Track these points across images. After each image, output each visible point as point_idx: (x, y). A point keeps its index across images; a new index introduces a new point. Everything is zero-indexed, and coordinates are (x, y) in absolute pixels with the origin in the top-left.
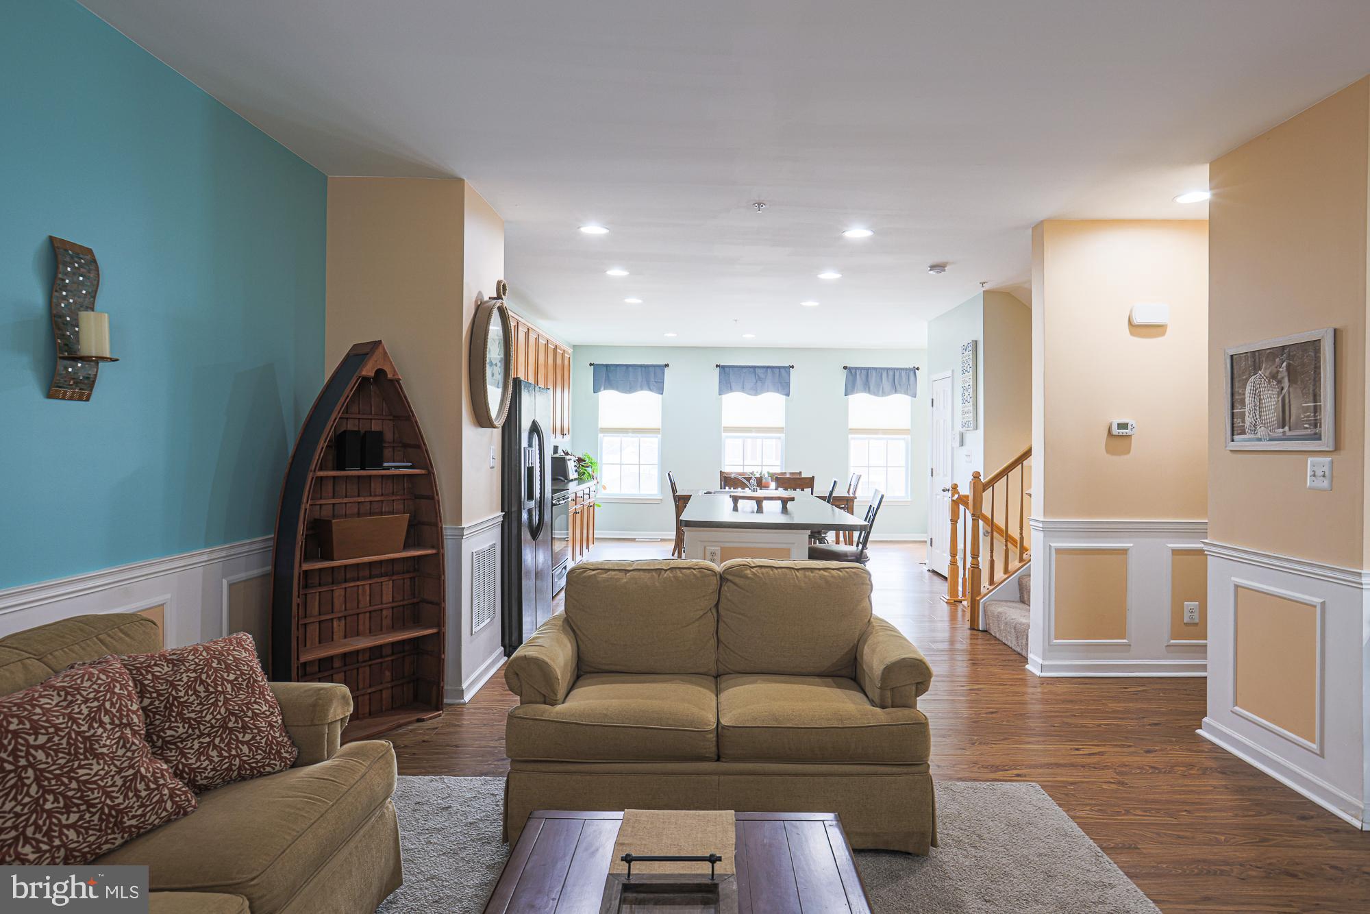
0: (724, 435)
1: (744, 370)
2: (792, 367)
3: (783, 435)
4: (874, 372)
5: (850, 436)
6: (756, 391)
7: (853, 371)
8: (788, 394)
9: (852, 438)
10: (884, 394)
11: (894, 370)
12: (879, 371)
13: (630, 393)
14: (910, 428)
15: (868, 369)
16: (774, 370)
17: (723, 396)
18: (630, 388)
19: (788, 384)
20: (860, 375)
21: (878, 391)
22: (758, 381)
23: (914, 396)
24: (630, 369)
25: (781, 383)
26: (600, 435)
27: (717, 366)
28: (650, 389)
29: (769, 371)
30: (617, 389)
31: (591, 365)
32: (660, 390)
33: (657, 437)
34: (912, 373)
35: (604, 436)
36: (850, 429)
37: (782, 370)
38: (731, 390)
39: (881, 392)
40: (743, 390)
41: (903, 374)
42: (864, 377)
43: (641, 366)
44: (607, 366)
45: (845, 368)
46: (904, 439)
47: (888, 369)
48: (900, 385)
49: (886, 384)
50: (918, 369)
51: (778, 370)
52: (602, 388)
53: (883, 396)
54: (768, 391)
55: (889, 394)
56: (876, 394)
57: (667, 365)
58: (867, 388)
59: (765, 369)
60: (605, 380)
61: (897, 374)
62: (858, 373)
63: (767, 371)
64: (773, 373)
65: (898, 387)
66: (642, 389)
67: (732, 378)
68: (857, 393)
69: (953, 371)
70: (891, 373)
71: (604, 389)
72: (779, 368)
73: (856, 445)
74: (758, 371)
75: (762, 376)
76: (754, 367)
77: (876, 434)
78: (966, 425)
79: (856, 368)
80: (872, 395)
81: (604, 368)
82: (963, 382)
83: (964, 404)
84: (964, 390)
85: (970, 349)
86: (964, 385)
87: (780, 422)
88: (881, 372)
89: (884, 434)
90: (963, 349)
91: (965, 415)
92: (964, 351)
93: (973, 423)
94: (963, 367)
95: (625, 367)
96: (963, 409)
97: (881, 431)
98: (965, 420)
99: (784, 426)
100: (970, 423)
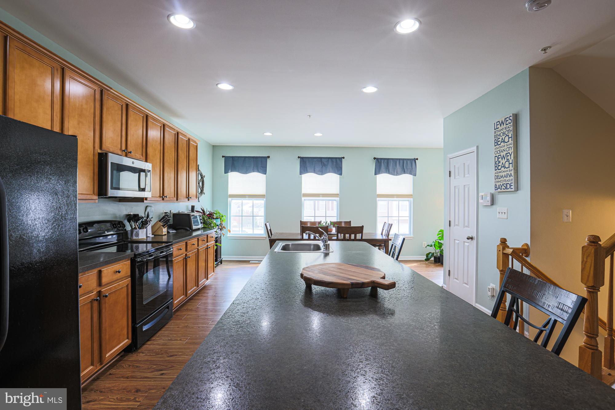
0: (303, 198)
1: (315, 160)
2: (344, 158)
3: (338, 199)
4: (392, 161)
5: (378, 199)
6: (322, 173)
7: (380, 160)
8: (341, 174)
10: (397, 174)
11: (403, 160)
12: (395, 160)
13: (246, 174)
14: (412, 194)
15: (388, 159)
16: (333, 160)
17: (302, 175)
18: (247, 171)
19: (341, 168)
20: (384, 163)
21: (394, 172)
23: (415, 175)
24: (247, 159)
25: (337, 167)
26: (229, 199)
27: (299, 157)
28: (258, 171)
29: (330, 160)
30: (238, 171)
31: (223, 157)
32: (265, 172)
33: (263, 200)
34: (413, 162)
35: (232, 200)
36: (378, 195)
37: (338, 160)
38: (307, 172)
39: (396, 173)
40: (314, 172)
41: (409, 162)
42: (386, 164)
43: (253, 157)
44: (233, 157)
45: (375, 158)
46: (408, 201)
47: (400, 159)
48: (407, 169)
49: (399, 168)
50: (417, 159)
51: (335, 160)
52: (230, 171)
53: (397, 175)
54: (329, 172)
55: (400, 174)
56: (394, 175)
57: (269, 157)
58: (388, 171)
59: (327, 159)
60: (232, 165)
61: (405, 162)
62: (382, 161)
63: (328, 161)
64: (332, 162)
65: (406, 170)
66: (254, 172)
67: (308, 164)
68: (382, 173)
69: (477, 147)
70: (401, 162)
71: (231, 172)
72: (336, 158)
73: (381, 204)
74: (323, 160)
75: (326, 163)
76: (321, 158)
77: (393, 197)
78: (500, 188)
79: (381, 159)
80: (390, 174)
81: (231, 159)
82: (496, 152)
83: (499, 171)
84: (498, 158)
85: (507, 123)
86: (497, 155)
87: (336, 190)
88: (395, 161)
89: (397, 197)
90: (497, 125)
91: (499, 180)
92: (499, 126)
93: (512, 187)
94: (497, 139)
95: (243, 158)
96: (497, 175)
97: (395, 196)
98: (499, 183)
99: (339, 193)
100: (507, 186)
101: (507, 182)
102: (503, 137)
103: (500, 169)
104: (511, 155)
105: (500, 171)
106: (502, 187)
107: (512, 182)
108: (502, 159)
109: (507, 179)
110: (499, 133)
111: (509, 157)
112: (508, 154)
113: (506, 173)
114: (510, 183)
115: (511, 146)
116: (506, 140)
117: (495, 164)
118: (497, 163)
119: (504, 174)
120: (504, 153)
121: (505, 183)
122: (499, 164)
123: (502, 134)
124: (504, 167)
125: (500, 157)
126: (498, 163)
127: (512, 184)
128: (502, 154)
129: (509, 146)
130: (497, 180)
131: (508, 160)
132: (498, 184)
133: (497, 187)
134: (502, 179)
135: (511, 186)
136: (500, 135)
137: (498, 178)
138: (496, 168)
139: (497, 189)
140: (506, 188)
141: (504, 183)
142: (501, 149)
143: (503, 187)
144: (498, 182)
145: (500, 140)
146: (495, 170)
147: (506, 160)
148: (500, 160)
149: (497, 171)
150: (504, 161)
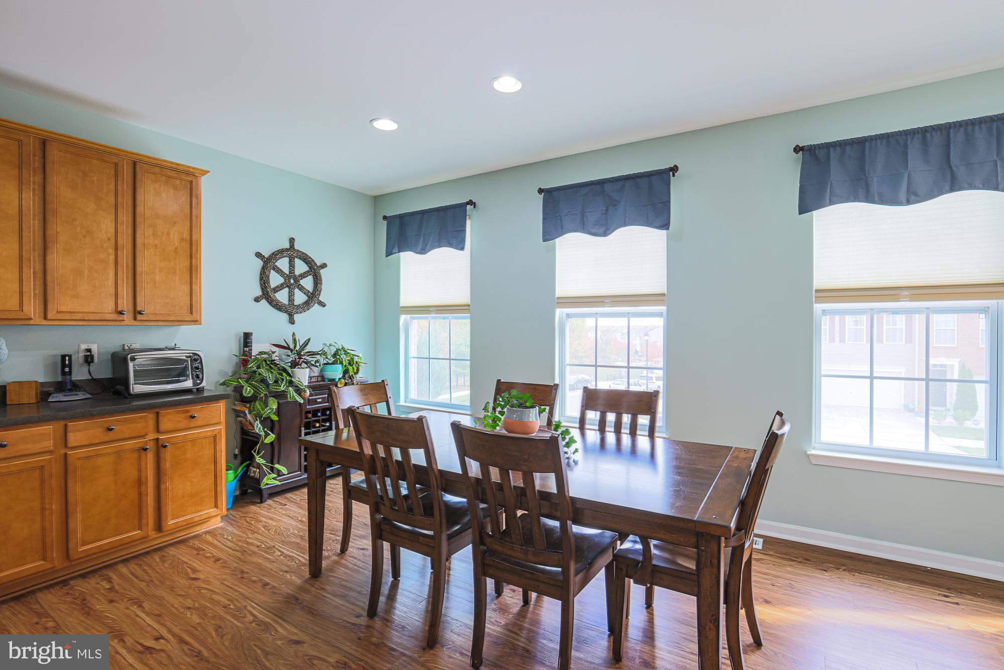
0: (558, 312)
1: (584, 190)
2: (675, 169)
3: (663, 309)
4: (881, 145)
5: (818, 307)
6: (603, 228)
7: (821, 154)
8: (666, 225)
9: (824, 312)
10: (913, 197)
12: (896, 139)
13: (425, 253)
15: (862, 142)
16: (639, 181)
17: (551, 242)
19: (667, 205)
20: (841, 160)
21: (896, 189)
22: (611, 208)
24: (427, 216)
25: (652, 205)
26: (402, 318)
27: (540, 191)
28: (449, 244)
29: (628, 183)
30: (413, 250)
31: (384, 218)
32: (461, 244)
33: (467, 317)
35: (406, 318)
36: (819, 292)
37: (655, 179)
38: (563, 230)
39: (903, 195)
40: (583, 228)
42: (851, 164)
43: (439, 210)
44: (400, 217)
45: (797, 149)
48: (969, 166)
49: (920, 171)
51: (646, 179)
52: (395, 250)
53: (908, 202)
54: (627, 224)
55: (930, 197)
56: (893, 201)
57: (470, 204)
58: (862, 189)
59: (621, 183)
60: (399, 238)
62: (833, 154)
63: (625, 187)
64: (638, 187)
67: (564, 208)
68: (831, 203)
71: (399, 252)
72: (648, 174)
74: (608, 187)
76: (602, 183)
77: (896, 298)
79: (828, 147)
80: (873, 202)
81: (398, 221)
87: (656, 282)
88: (902, 142)
89: (913, 298)
95: (420, 216)
97: (906, 293)
99: (664, 291)
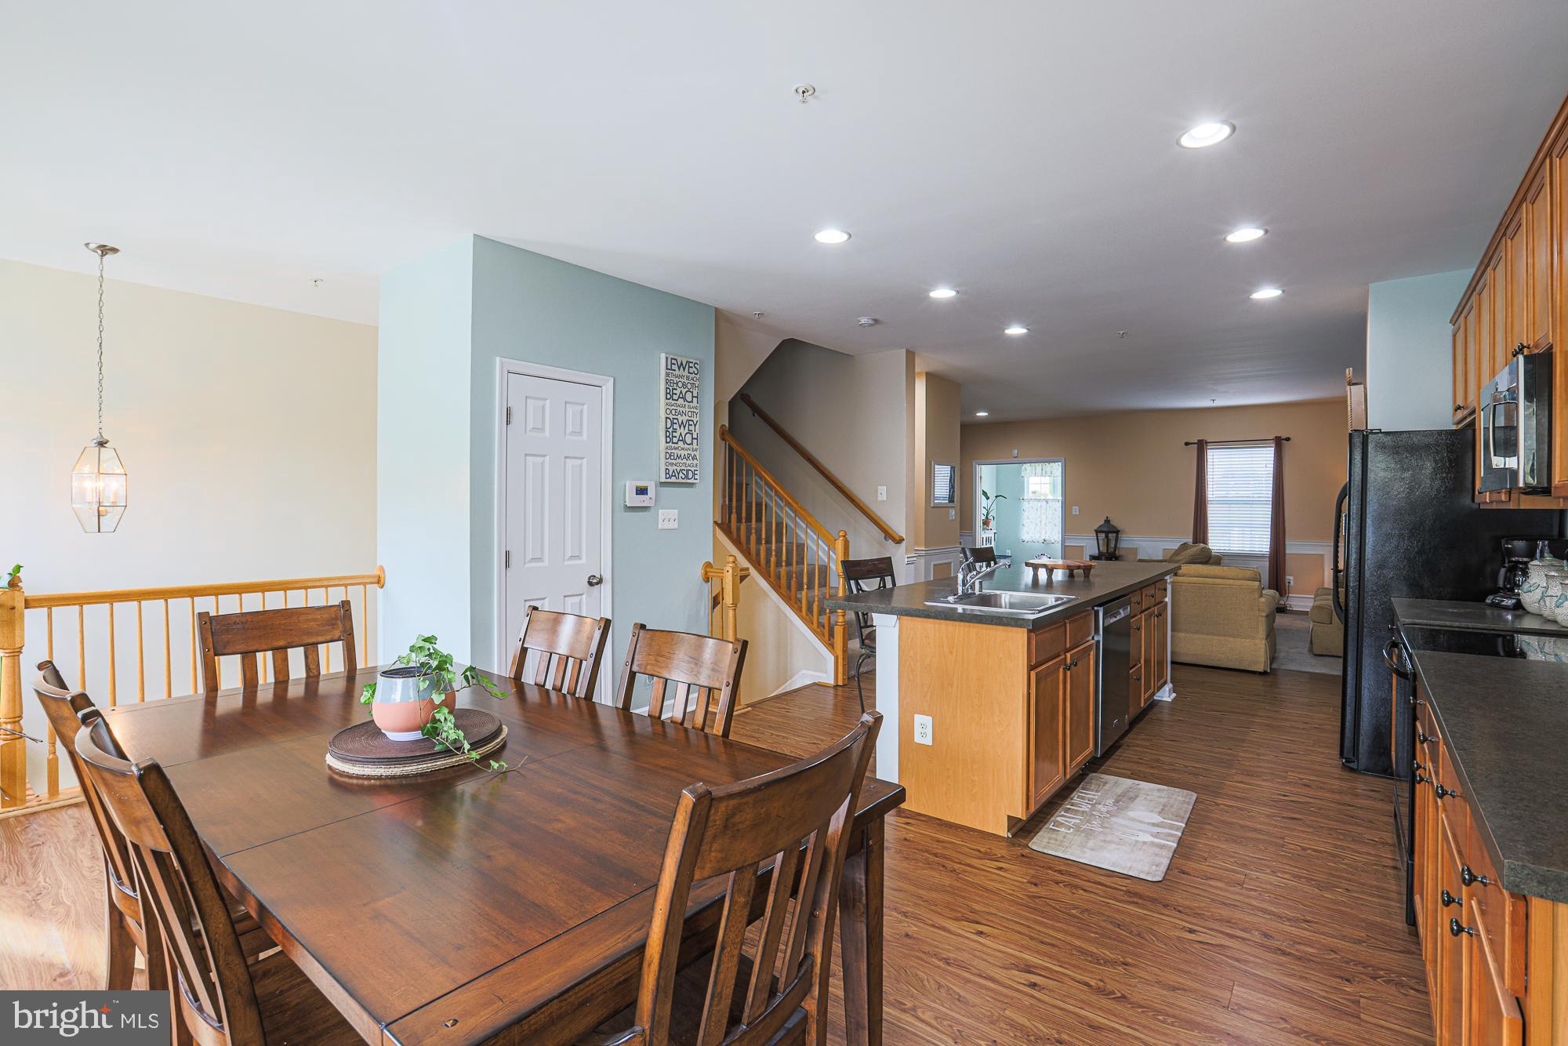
78: (675, 476)
82: (668, 411)
83: (673, 445)
84: (673, 423)
85: (691, 370)
86: (671, 416)
90: (672, 364)
91: (673, 461)
92: (675, 367)
93: (696, 477)
94: (671, 388)
96: (670, 451)
98: (675, 467)
100: (688, 473)
101: (689, 468)
102: (684, 391)
103: (677, 443)
104: (695, 426)
105: (676, 445)
106: (678, 474)
107: (696, 469)
108: (680, 427)
109: (689, 462)
110: (676, 380)
111: (692, 428)
112: (691, 423)
113: (686, 452)
114: (693, 469)
115: (695, 410)
116: (689, 397)
117: (667, 431)
118: (670, 430)
119: (683, 453)
120: (685, 418)
121: (685, 468)
122: (674, 434)
123: (680, 384)
124: (685, 442)
125: (675, 421)
126: (673, 432)
127: (696, 472)
128: (680, 418)
129: (692, 410)
130: (670, 461)
131: (690, 431)
132: (671, 469)
133: (671, 474)
134: (678, 461)
135: (694, 474)
136: (677, 384)
137: (672, 457)
138: (668, 440)
139: (670, 478)
140: (687, 477)
141: (682, 468)
142: (678, 408)
143: (681, 474)
144: (672, 464)
145: (678, 392)
146: (667, 442)
147: (687, 431)
148: (675, 426)
149: (670, 444)
150: (684, 431)
